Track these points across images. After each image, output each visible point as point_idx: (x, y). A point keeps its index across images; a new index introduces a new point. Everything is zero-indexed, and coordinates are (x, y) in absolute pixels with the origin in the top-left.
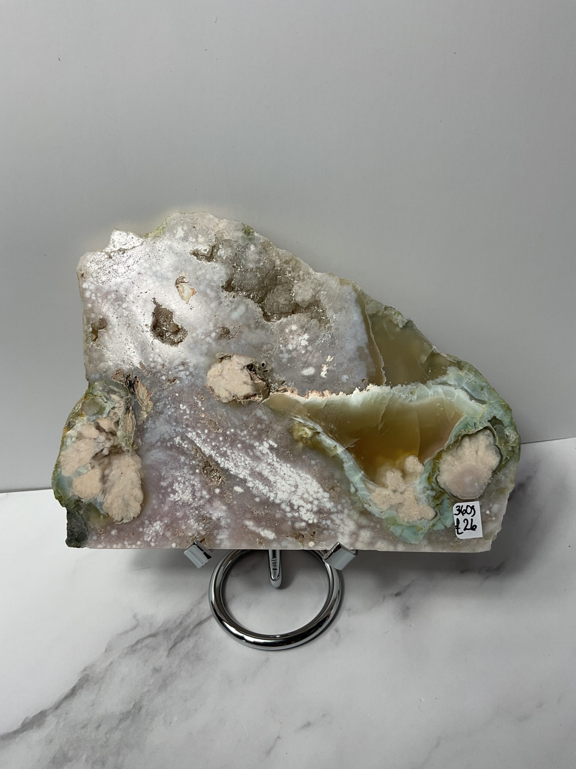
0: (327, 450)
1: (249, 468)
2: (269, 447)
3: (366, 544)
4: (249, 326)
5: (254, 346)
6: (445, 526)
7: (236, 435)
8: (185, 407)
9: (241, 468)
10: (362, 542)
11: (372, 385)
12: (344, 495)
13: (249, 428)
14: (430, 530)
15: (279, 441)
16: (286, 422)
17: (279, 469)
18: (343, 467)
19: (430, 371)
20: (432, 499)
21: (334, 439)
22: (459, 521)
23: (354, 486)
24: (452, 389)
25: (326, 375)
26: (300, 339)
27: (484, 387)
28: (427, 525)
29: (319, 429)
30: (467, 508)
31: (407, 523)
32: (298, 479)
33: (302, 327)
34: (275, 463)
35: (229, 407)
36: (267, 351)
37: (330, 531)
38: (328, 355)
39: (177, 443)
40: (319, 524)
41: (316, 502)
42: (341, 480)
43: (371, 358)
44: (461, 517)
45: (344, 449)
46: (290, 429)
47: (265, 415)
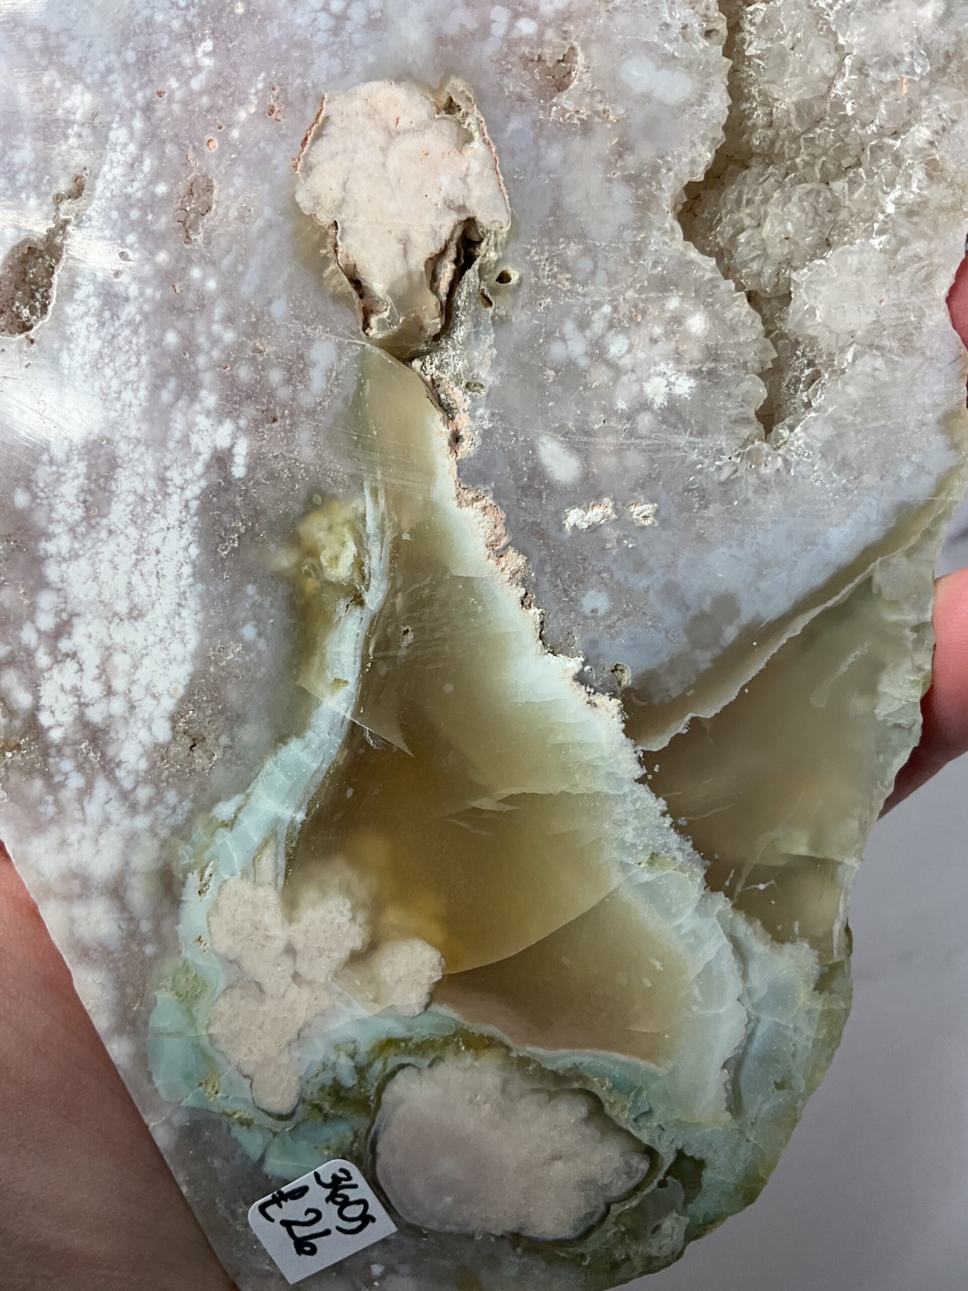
0: (316, 660)
1: (113, 414)
2: (223, 451)
3: (72, 934)
4: (624, 148)
5: (557, 205)
6: (262, 1159)
7: (203, 306)
8: (207, 62)
9: (97, 385)
10: (72, 921)
11: (616, 710)
12: (191, 788)
13: (251, 344)
14: (225, 1119)
15: (260, 474)
16: (341, 468)
17: (163, 523)
18: (285, 744)
19: (762, 887)
20: (329, 1083)
21: (363, 666)
22: (302, 1195)
23: (239, 809)
24: (734, 987)
25: (575, 527)
26: (662, 367)
27: (790, 1088)
28: (236, 1099)
29: (374, 598)
30: (358, 1202)
31: (210, 1035)
32: (165, 606)
33: (713, 354)
34: (175, 498)
35: (288, 228)
36: (564, 267)
37: (50, 798)
38: (652, 501)
39: (68, 104)
40: (53, 751)
41: (117, 706)
42: (238, 757)
43: (713, 661)
44: (317, 1196)
45: (348, 716)
46: (322, 493)
47: (328, 378)
